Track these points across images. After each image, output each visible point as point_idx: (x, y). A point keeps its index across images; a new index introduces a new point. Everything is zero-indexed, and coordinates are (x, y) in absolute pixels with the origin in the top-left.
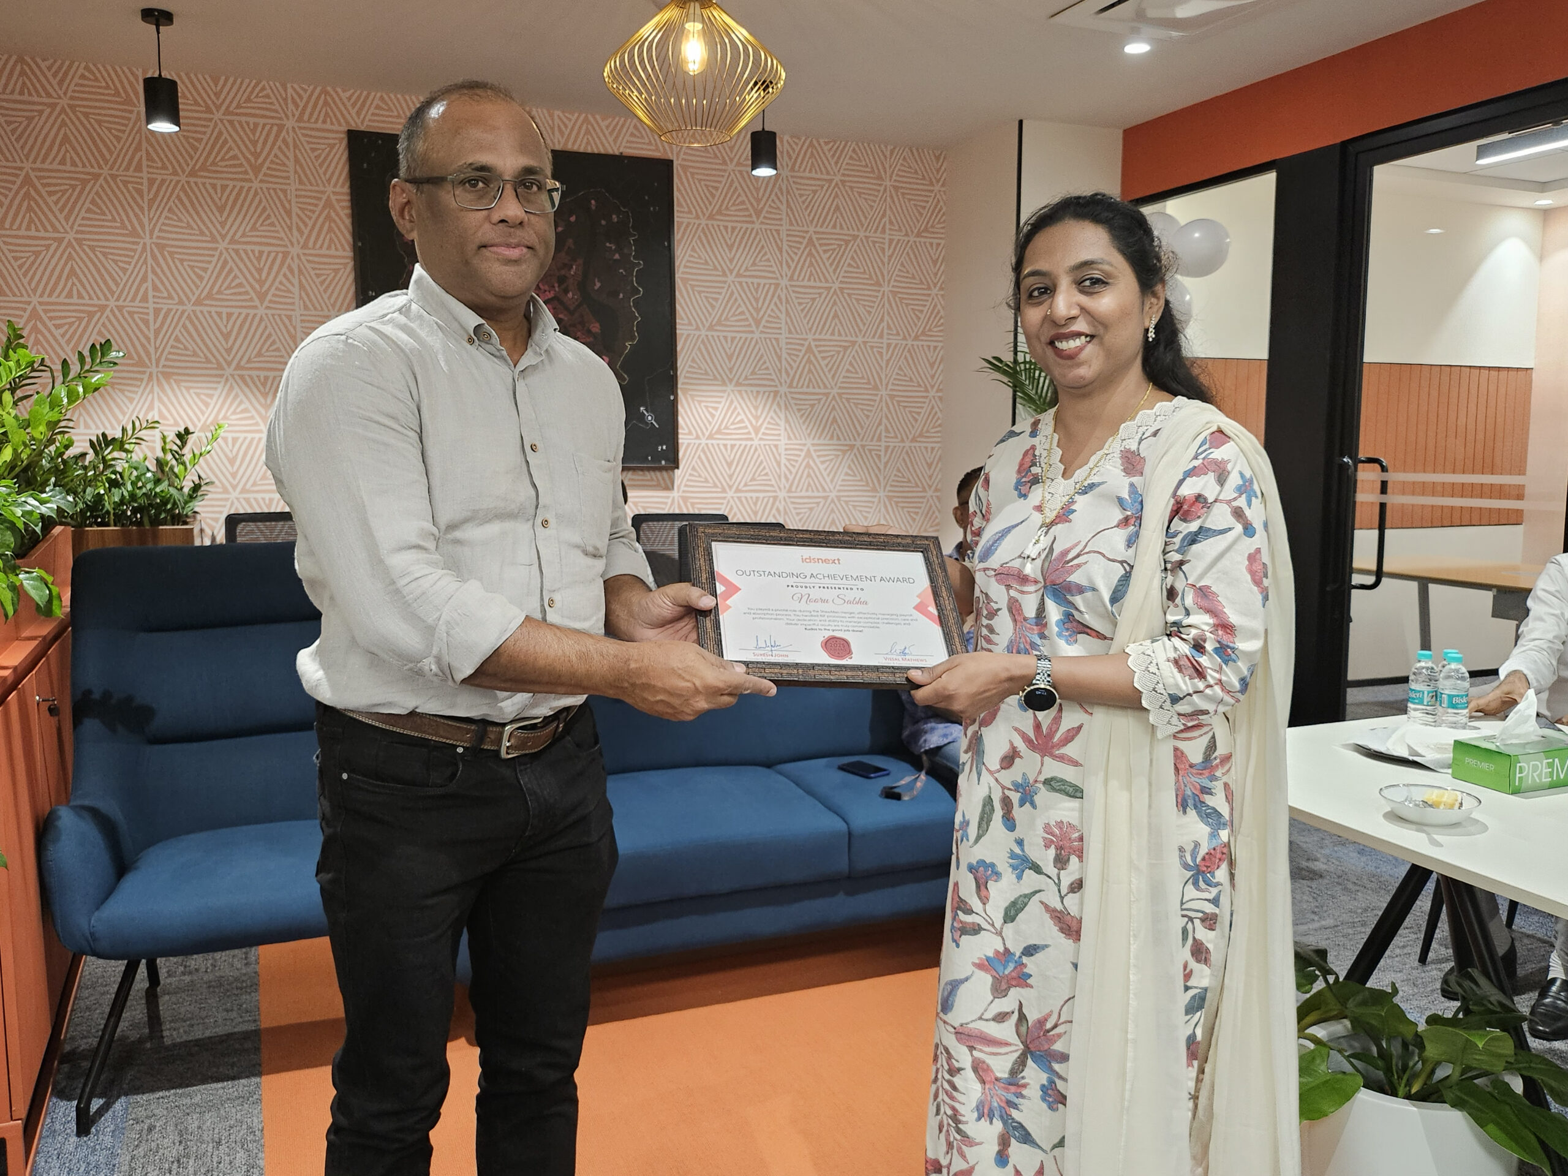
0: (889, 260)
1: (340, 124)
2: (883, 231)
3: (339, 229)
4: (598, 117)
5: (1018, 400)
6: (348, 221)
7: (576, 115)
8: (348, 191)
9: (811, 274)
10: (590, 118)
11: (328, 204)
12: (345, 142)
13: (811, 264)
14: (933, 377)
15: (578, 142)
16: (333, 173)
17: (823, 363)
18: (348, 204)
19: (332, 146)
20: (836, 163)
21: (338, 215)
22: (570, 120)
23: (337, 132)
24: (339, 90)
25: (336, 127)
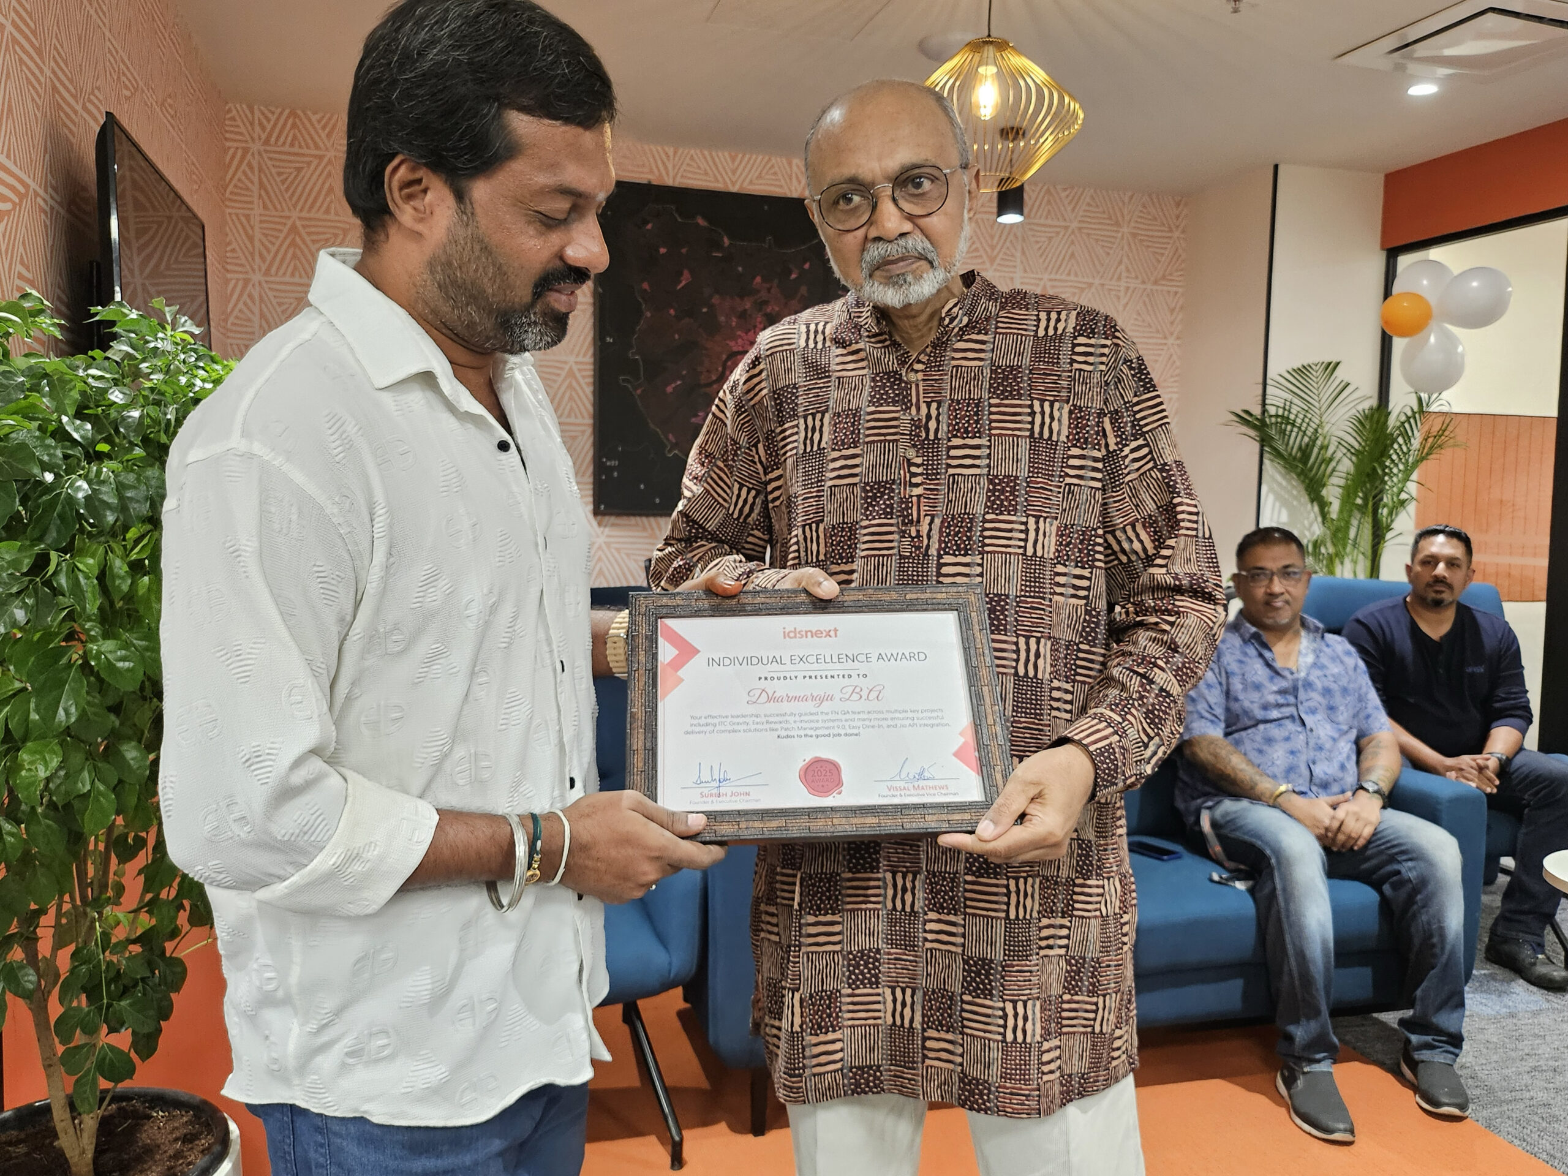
20: (1073, 210)
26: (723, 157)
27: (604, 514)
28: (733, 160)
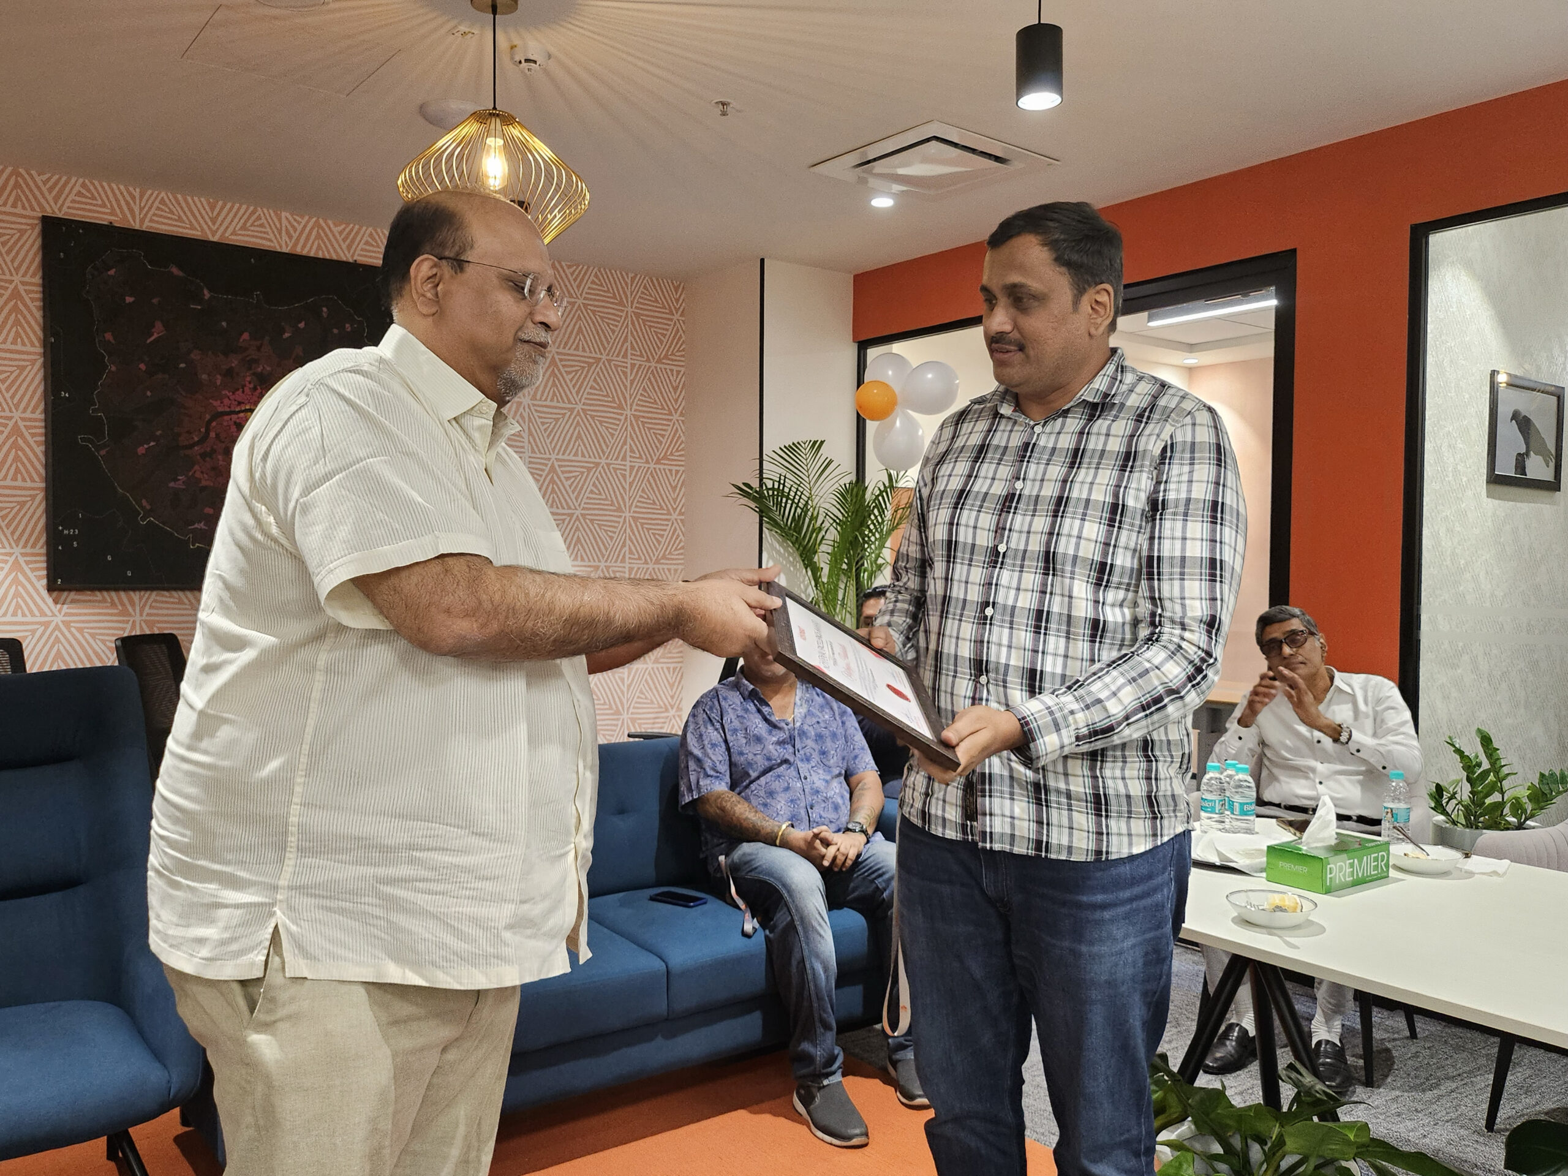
0: (632, 384)
1: (33, 209)
2: (625, 356)
3: (28, 323)
4: (330, 222)
5: (764, 525)
6: (39, 315)
7: (307, 218)
8: (41, 281)
9: (554, 394)
10: (321, 221)
11: (16, 294)
12: (38, 229)
13: (554, 384)
14: (675, 500)
15: (309, 246)
16: (23, 261)
17: (567, 484)
18: (39, 296)
19: (22, 232)
20: (578, 287)
21: (25, 305)
22: (299, 222)
23: (29, 217)
24: (33, 172)
25: (29, 212)
26: (200, 203)
27: (61, 589)
28: (212, 209)
